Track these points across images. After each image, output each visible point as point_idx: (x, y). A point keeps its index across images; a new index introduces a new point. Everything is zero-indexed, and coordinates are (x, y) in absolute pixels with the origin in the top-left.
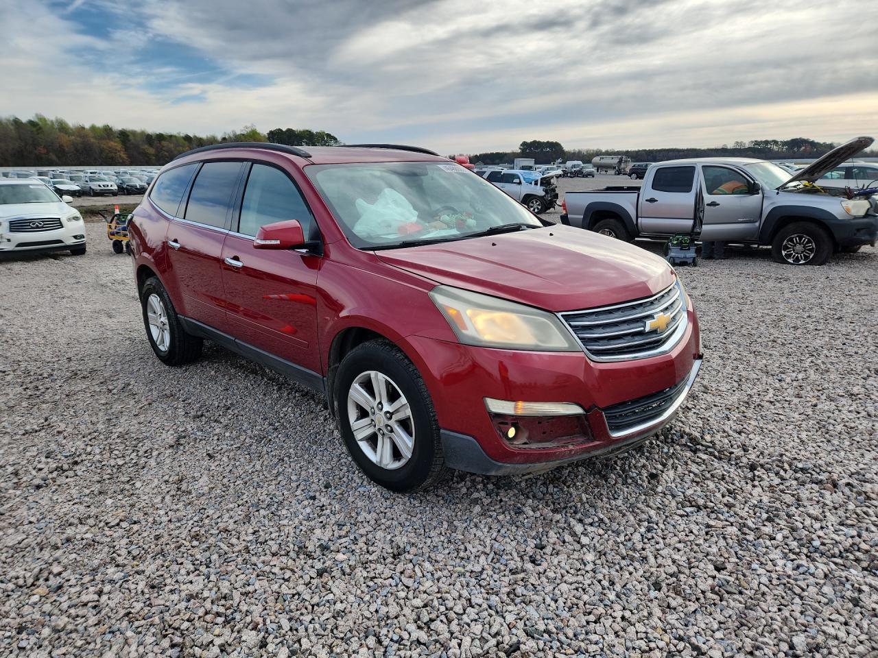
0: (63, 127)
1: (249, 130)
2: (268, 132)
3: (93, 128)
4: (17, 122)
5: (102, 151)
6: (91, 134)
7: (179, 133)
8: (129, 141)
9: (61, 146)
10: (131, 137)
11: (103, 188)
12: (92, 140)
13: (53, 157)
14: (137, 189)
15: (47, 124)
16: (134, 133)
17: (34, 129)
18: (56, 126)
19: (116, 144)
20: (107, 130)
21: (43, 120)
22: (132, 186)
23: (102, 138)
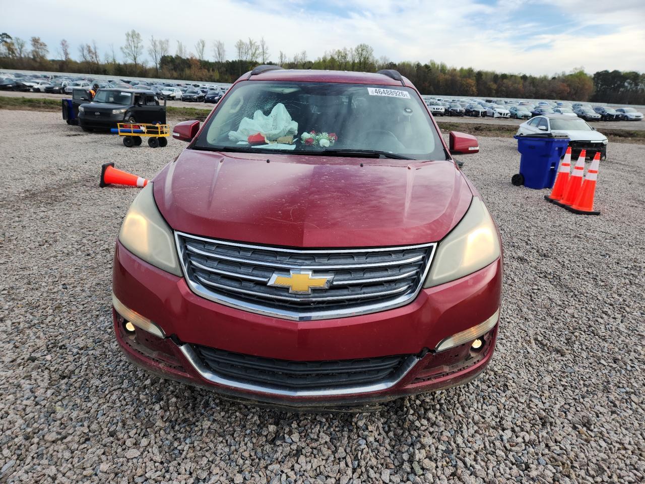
0: (443, 69)
1: (578, 71)
2: (595, 73)
3: (462, 70)
4: (418, 65)
5: (462, 85)
6: (459, 74)
7: (519, 74)
8: (482, 79)
9: (439, 82)
10: (484, 77)
11: (436, 110)
12: (458, 78)
13: (432, 88)
14: (457, 112)
15: (435, 67)
16: (486, 74)
17: (427, 70)
18: (440, 68)
19: (472, 82)
20: (470, 71)
21: (433, 64)
22: (454, 110)
23: (465, 77)
